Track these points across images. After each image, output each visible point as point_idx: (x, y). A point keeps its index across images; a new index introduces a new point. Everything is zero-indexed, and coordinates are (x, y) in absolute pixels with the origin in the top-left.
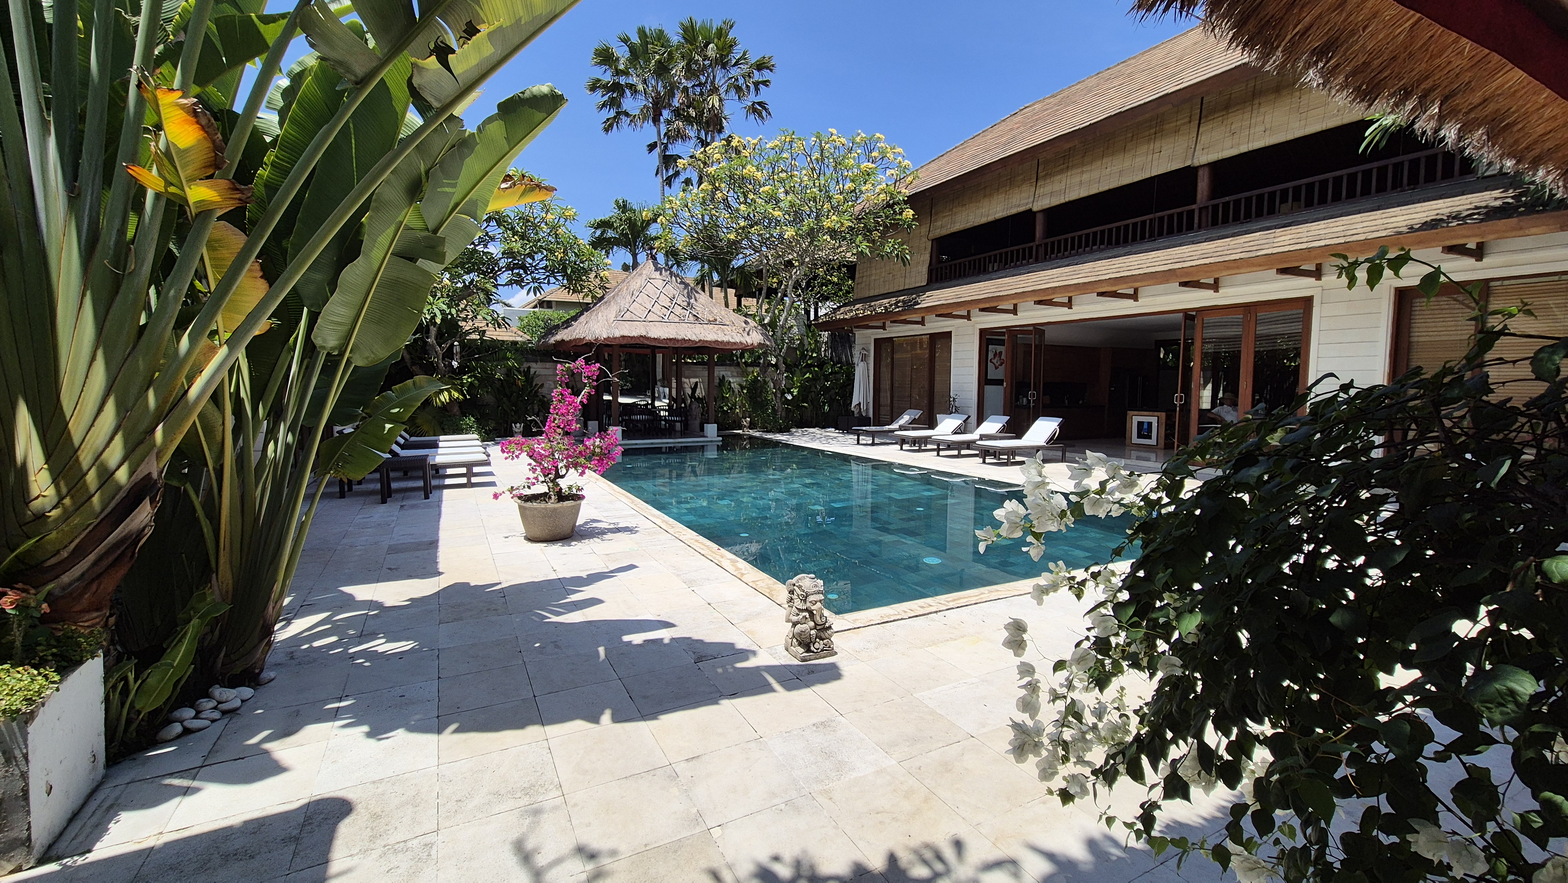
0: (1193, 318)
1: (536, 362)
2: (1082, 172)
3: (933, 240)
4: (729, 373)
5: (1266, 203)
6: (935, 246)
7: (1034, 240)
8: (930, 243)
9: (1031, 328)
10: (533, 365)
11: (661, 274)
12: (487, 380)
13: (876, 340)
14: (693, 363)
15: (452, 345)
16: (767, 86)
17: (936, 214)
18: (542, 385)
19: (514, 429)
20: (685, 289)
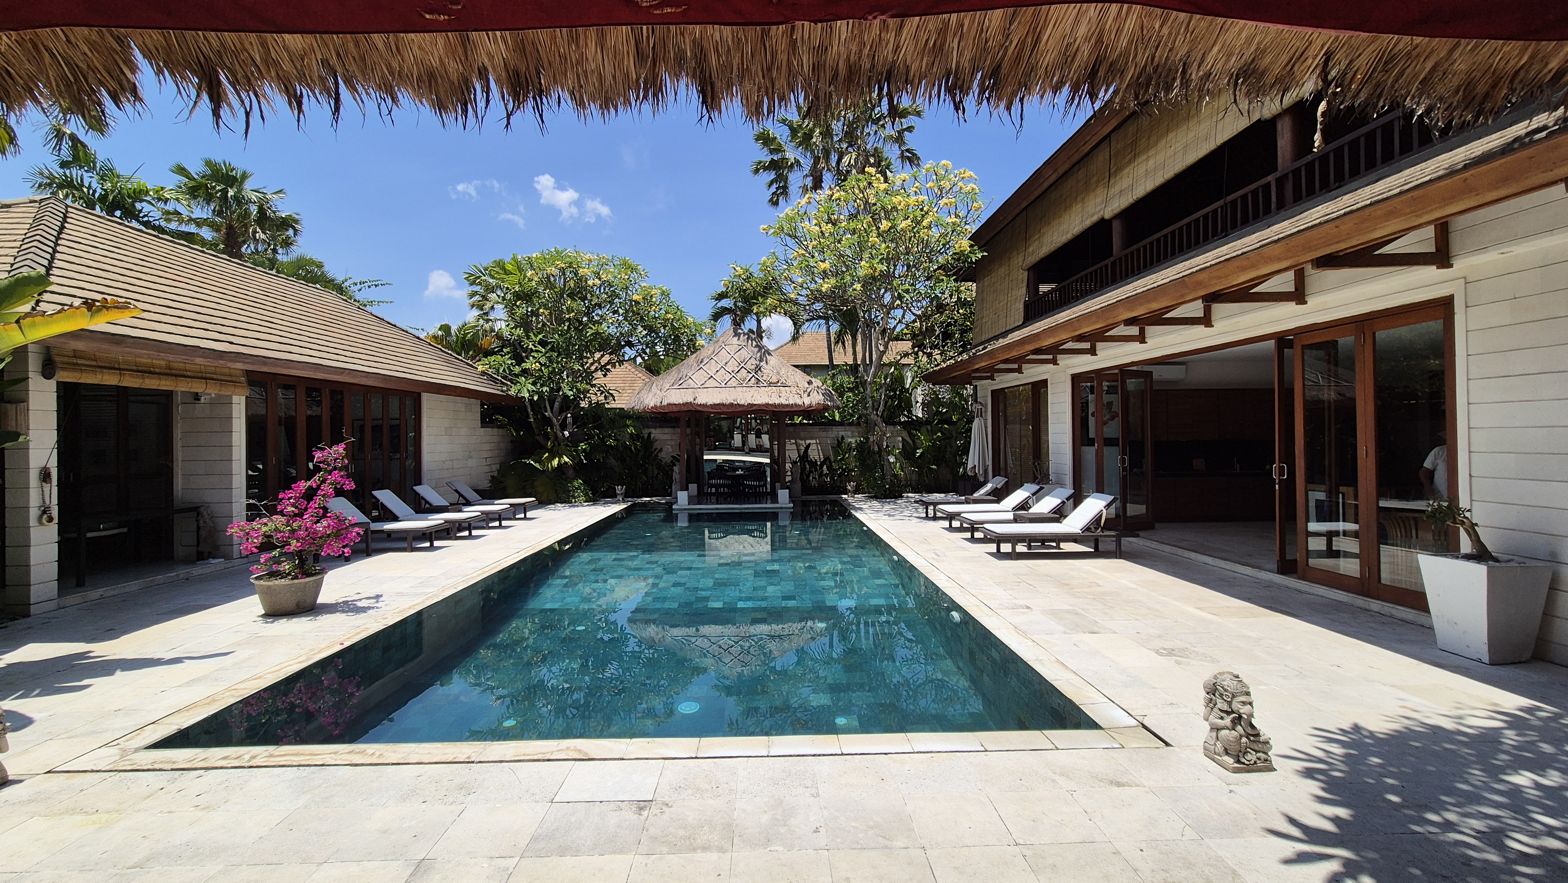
0: (1290, 344)
1: (655, 428)
2: (1147, 159)
3: (1029, 270)
4: (849, 433)
5: (1362, 152)
6: (1031, 276)
7: (1111, 254)
8: (1026, 274)
9: (1117, 371)
10: (653, 431)
11: (739, 339)
12: (599, 447)
13: (993, 391)
14: (808, 424)
15: (566, 417)
16: (911, 132)
17: (1030, 237)
18: (661, 450)
19: (618, 492)
20: (759, 351)
